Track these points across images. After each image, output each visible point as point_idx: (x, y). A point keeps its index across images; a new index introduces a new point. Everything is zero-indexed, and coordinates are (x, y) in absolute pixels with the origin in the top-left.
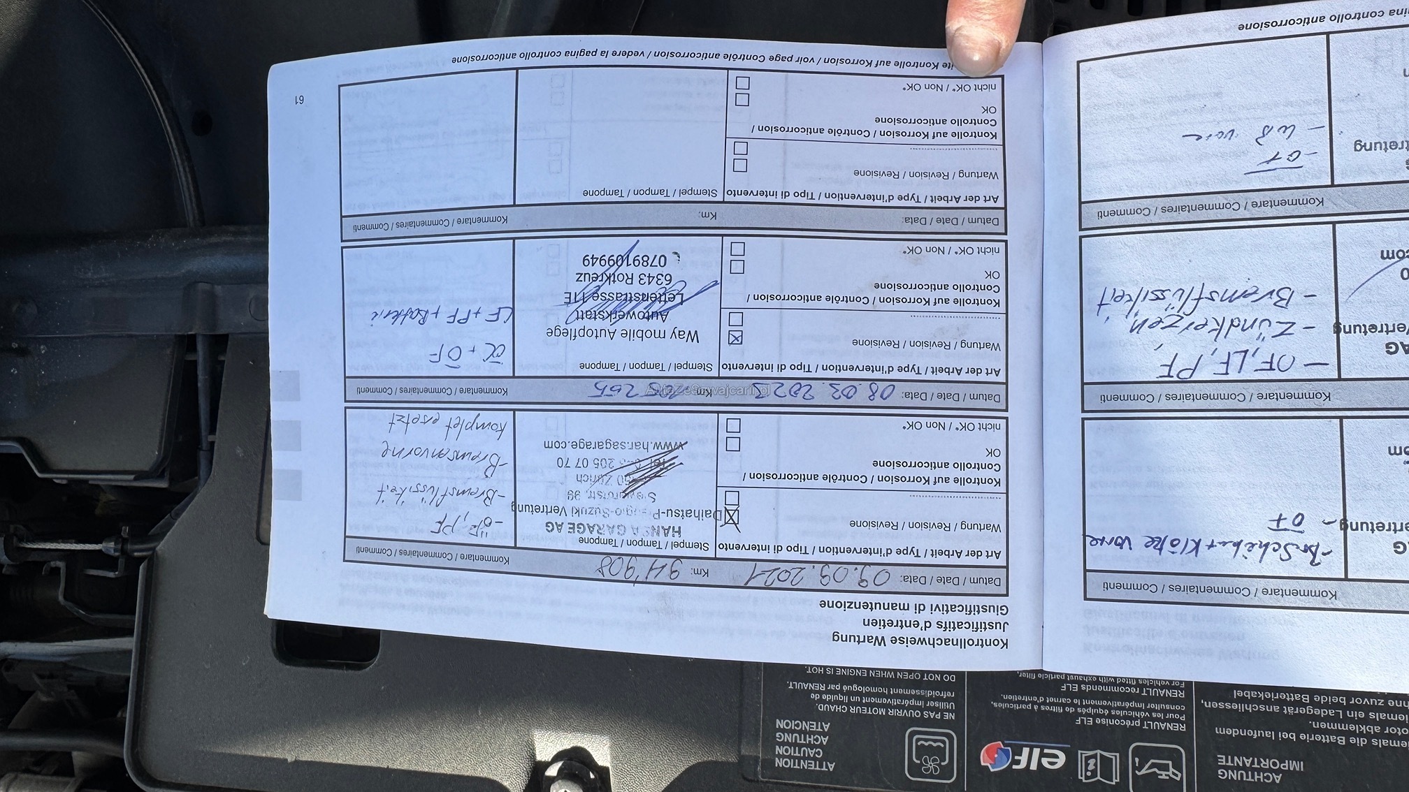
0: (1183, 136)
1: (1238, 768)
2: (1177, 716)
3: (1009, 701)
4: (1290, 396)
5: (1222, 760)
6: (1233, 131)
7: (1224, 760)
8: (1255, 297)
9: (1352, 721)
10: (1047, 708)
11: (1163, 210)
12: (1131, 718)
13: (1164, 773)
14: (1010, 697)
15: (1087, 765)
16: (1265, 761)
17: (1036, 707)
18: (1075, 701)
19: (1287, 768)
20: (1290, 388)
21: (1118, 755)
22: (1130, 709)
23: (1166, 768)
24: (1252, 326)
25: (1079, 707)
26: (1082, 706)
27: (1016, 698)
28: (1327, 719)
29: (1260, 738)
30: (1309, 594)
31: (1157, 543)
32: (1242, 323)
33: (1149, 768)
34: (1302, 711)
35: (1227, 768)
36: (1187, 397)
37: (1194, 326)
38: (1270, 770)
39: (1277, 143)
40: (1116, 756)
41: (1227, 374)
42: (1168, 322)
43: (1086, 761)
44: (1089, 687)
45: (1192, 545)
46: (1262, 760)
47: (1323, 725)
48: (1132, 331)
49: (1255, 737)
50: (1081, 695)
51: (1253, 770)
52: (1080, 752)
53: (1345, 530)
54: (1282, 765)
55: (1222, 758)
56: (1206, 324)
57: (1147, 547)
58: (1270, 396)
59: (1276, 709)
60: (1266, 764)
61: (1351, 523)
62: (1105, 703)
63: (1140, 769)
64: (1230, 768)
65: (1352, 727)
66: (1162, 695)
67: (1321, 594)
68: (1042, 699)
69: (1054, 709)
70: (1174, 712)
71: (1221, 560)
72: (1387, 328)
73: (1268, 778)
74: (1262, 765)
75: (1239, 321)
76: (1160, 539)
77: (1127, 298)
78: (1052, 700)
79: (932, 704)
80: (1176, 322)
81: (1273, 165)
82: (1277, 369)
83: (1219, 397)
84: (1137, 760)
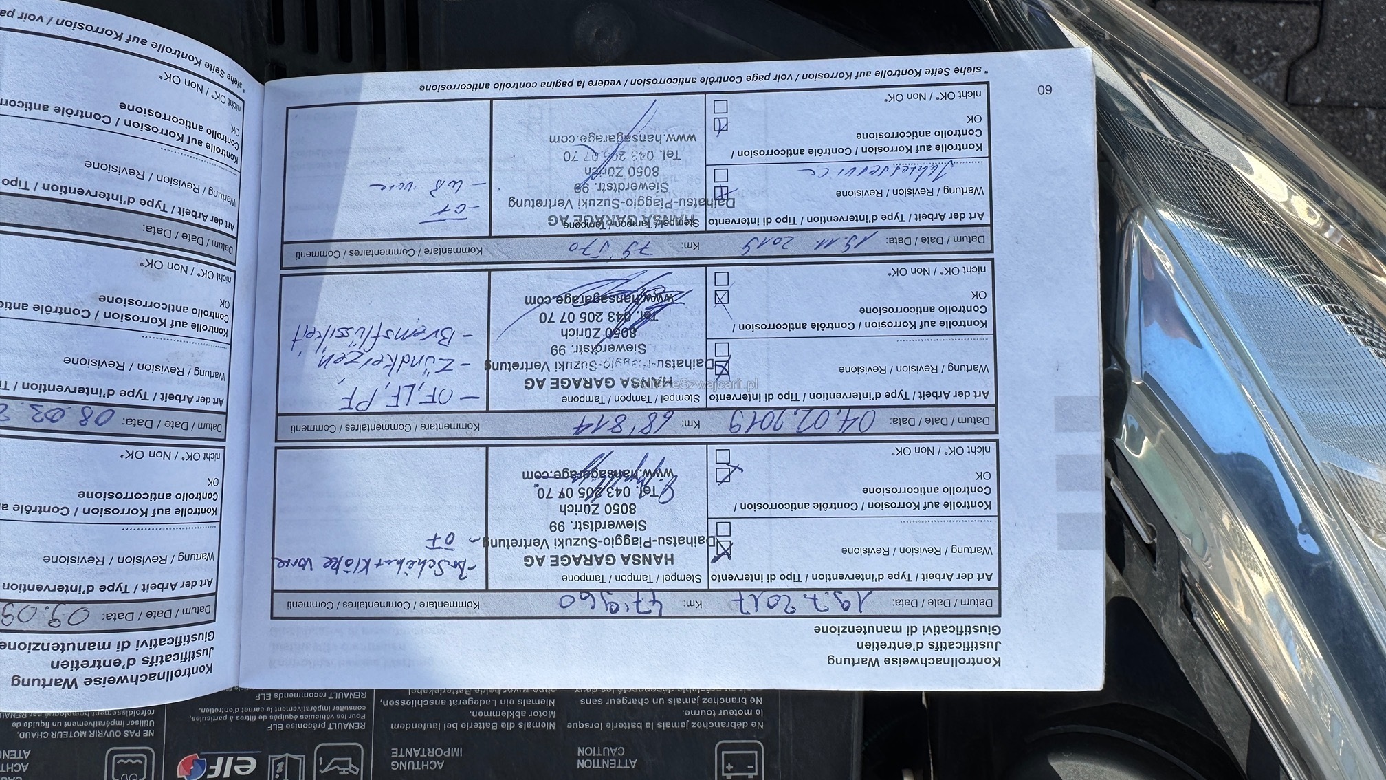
0: (371, 186)
1: (408, 759)
2: (358, 716)
3: (206, 714)
4: (447, 426)
5: (395, 753)
6: (412, 183)
7: (397, 753)
8: (423, 336)
9: (505, 708)
10: (242, 718)
11: (351, 253)
12: (318, 721)
13: (344, 769)
14: (207, 710)
15: (276, 768)
16: (431, 750)
17: (231, 718)
18: (268, 709)
19: (449, 755)
20: (448, 419)
21: (304, 756)
22: (318, 713)
23: (345, 764)
24: (419, 362)
25: (271, 714)
26: (274, 713)
27: (213, 711)
28: (484, 708)
29: (428, 730)
30: (458, 605)
31: (334, 563)
32: (411, 360)
33: (331, 767)
34: (465, 702)
35: (399, 759)
36: (363, 427)
37: (372, 362)
38: (435, 758)
39: (447, 196)
40: (302, 758)
41: (397, 406)
42: (350, 357)
43: (275, 765)
44: (281, 695)
45: (363, 564)
46: (429, 749)
47: (481, 714)
48: (320, 366)
49: (424, 729)
50: (275, 702)
51: (421, 759)
52: (270, 756)
53: (486, 546)
54: (445, 752)
55: (395, 751)
56: (381, 360)
57: (325, 567)
58: (431, 426)
59: (443, 702)
60: (432, 752)
61: (492, 540)
62: (295, 709)
63: (323, 767)
64: (402, 760)
65: (504, 714)
66: (346, 697)
67: (467, 605)
68: (237, 709)
69: (248, 718)
70: (356, 712)
71: (387, 578)
72: (527, 366)
73: (433, 765)
74: (428, 754)
75: (409, 357)
76: (337, 559)
77: (317, 335)
78: (247, 710)
79: (131, 723)
80: (358, 357)
81: (443, 216)
82: (438, 402)
83: (390, 427)
84: (321, 759)
